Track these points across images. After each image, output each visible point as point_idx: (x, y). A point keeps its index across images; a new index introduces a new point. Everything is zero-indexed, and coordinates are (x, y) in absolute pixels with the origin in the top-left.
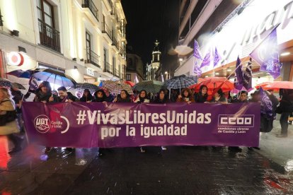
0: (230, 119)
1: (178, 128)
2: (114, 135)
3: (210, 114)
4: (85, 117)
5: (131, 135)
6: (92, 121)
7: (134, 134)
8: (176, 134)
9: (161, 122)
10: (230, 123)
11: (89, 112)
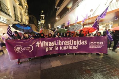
0: (94, 42)
1: (74, 47)
2: (50, 50)
3: (86, 41)
4: (39, 44)
5: (56, 49)
6: (42, 46)
7: (58, 49)
8: (73, 49)
9: (68, 45)
10: (94, 44)
11: (41, 42)
